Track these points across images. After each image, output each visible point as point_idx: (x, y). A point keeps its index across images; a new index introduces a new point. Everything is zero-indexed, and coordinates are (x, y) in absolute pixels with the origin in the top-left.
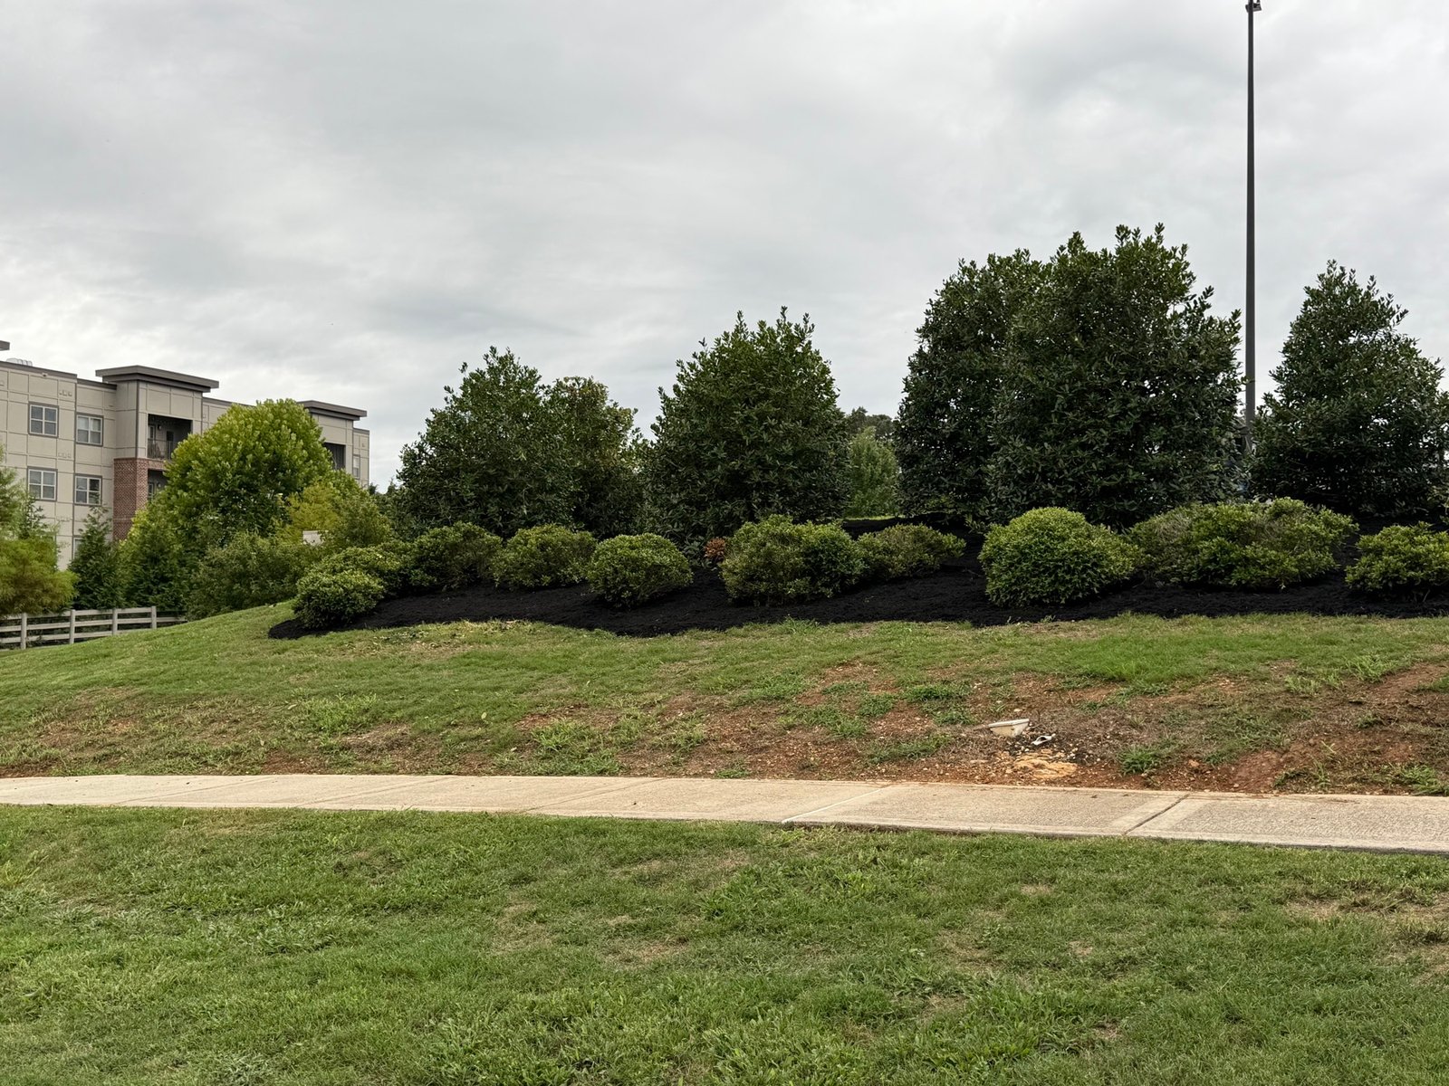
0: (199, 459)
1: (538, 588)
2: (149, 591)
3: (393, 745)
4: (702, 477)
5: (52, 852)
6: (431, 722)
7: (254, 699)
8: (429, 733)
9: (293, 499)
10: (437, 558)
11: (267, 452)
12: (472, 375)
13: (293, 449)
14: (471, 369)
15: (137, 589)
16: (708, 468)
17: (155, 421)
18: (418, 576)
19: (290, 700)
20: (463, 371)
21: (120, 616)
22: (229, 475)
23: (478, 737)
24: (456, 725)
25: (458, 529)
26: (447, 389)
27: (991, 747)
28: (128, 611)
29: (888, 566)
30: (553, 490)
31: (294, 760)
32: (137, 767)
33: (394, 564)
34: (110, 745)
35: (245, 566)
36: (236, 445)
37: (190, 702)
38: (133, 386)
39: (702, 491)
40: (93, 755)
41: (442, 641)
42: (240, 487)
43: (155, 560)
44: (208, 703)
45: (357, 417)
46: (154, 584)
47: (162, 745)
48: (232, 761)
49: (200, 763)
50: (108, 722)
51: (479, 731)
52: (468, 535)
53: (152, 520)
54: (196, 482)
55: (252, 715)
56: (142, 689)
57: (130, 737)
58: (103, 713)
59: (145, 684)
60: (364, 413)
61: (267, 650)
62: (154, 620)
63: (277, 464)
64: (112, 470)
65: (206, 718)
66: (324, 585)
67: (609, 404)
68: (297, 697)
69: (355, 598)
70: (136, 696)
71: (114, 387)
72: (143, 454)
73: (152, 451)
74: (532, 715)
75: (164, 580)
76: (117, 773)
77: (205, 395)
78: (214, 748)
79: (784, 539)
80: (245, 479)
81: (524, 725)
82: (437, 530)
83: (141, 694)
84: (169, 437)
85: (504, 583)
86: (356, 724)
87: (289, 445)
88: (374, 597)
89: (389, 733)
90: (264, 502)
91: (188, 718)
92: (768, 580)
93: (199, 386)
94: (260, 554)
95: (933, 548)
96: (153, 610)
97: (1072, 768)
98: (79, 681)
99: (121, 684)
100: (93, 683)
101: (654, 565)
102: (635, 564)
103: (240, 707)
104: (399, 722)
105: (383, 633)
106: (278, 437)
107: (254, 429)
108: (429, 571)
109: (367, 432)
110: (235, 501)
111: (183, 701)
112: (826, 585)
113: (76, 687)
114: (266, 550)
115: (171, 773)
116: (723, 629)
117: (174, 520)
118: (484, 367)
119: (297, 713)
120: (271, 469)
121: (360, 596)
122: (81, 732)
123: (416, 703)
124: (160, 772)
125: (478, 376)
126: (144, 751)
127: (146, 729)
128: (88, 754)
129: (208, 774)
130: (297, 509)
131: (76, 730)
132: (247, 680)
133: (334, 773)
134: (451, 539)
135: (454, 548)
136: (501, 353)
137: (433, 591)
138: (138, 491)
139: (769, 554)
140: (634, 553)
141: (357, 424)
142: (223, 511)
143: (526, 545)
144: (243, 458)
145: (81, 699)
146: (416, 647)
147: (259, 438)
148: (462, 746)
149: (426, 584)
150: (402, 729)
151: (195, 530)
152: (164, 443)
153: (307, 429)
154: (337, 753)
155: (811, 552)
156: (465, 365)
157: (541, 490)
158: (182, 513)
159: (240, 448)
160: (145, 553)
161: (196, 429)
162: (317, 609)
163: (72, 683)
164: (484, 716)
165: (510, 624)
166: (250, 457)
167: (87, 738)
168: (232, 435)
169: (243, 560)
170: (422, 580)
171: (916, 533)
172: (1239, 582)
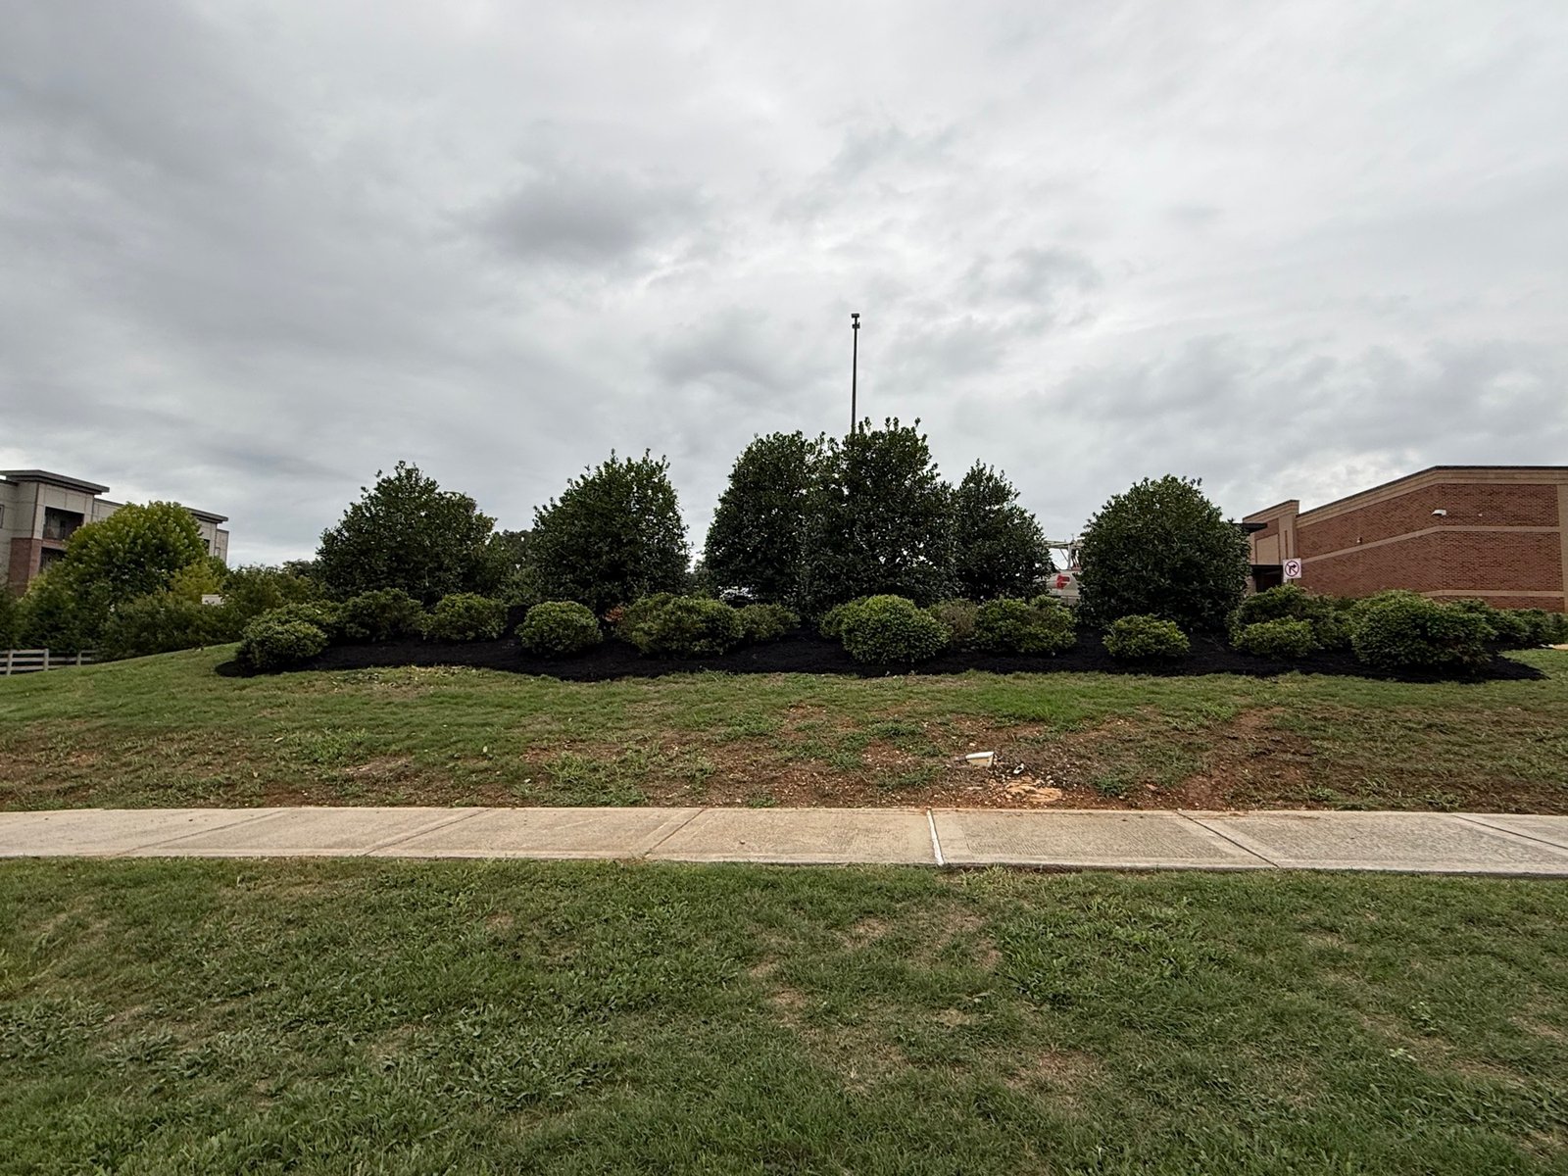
0: (95, 541)
1: (464, 642)
2: (44, 637)
3: (400, 777)
4: (588, 564)
5: (61, 930)
6: (432, 756)
7: (235, 731)
8: (435, 765)
9: (177, 573)
10: (369, 615)
11: (154, 538)
12: (383, 481)
13: (177, 538)
14: (384, 476)
15: (32, 636)
16: (595, 558)
17: (50, 512)
18: (352, 628)
19: (274, 732)
20: (378, 476)
21: (15, 656)
22: (121, 554)
23: (486, 770)
24: (458, 758)
25: (387, 593)
26: (363, 489)
27: (976, 774)
28: (22, 652)
29: (755, 633)
30: (448, 569)
31: (295, 791)
32: (113, 801)
33: (331, 619)
34: (76, 777)
35: (153, 618)
36: (128, 532)
37: (165, 733)
38: (35, 484)
39: (588, 574)
40: (55, 787)
41: (400, 682)
42: (129, 563)
43: (50, 614)
44: (184, 736)
45: (221, 522)
46: (49, 632)
47: (140, 777)
48: (225, 793)
49: (189, 796)
50: (68, 754)
51: (485, 764)
52: (396, 598)
53: (49, 584)
54: (91, 557)
55: (236, 747)
56: (102, 722)
57: (98, 769)
58: (63, 745)
59: (104, 716)
60: (226, 519)
61: (226, 686)
62: (47, 659)
63: (162, 548)
64: (9, 546)
65: (185, 750)
66: (278, 633)
67: (477, 512)
68: (281, 730)
69: (305, 644)
70: (98, 728)
71: (16, 484)
72: (38, 535)
73: (47, 534)
74: (533, 749)
75: (57, 628)
76: (89, 807)
77: (97, 496)
78: (203, 780)
79: (689, 610)
80: (134, 557)
81: (528, 758)
82: (368, 593)
83: (104, 726)
84: (62, 524)
85: (431, 637)
86: (352, 756)
87: (173, 535)
88: (320, 644)
89: (392, 765)
90: (149, 575)
91: (164, 749)
92: (678, 640)
93: (92, 490)
94: (168, 610)
95: (784, 621)
96: (47, 652)
97: (1059, 793)
98: (26, 714)
99: (76, 717)
100: (42, 716)
101: (582, 626)
102: (567, 624)
103: (220, 739)
104: (397, 754)
105: (339, 675)
106: (164, 529)
107: (145, 522)
108: (362, 625)
109: (227, 532)
110: (125, 574)
111: (154, 733)
112: (719, 645)
113: (22, 720)
114: (172, 606)
115: (156, 806)
116: (653, 677)
117: (70, 585)
118: (393, 475)
119: (285, 746)
120: (157, 551)
121: (309, 643)
122: (37, 764)
123: (409, 737)
124: (143, 805)
125: (389, 481)
126: (119, 783)
127: (116, 760)
128: (48, 787)
129: (201, 806)
130: (179, 581)
131: (32, 762)
132: (218, 714)
133: (347, 805)
134: (383, 600)
135: (384, 608)
136: (409, 466)
137: (365, 641)
138: (32, 564)
139: (679, 620)
140: (564, 616)
141: (219, 526)
142: (114, 579)
143: (453, 606)
144: (134, 542)
145: (31, 730)
146: (376, 687)
147: (149, 528)
148: (474, 778)
149: (359, 636)
150: (403, 761)
151: (88, 593)
152: (58, 530)
153: (189, 525)
154: (341, 785)
155: (710, 620)
156: (380, 472)
157: (440, 568)
158: (76, 580)
159: (132, 534)
160: (42, 609)
161: (87, 520)
162: (270, 653)
163: (18, 715)
164: (485, 750)
165: (456, 669)
166: (140, 541)
167: (45, 770)
168: (125, 525)
169: (151, 615)
170: (357, 632)
171: (771, 610)
172: (1027, 650)
